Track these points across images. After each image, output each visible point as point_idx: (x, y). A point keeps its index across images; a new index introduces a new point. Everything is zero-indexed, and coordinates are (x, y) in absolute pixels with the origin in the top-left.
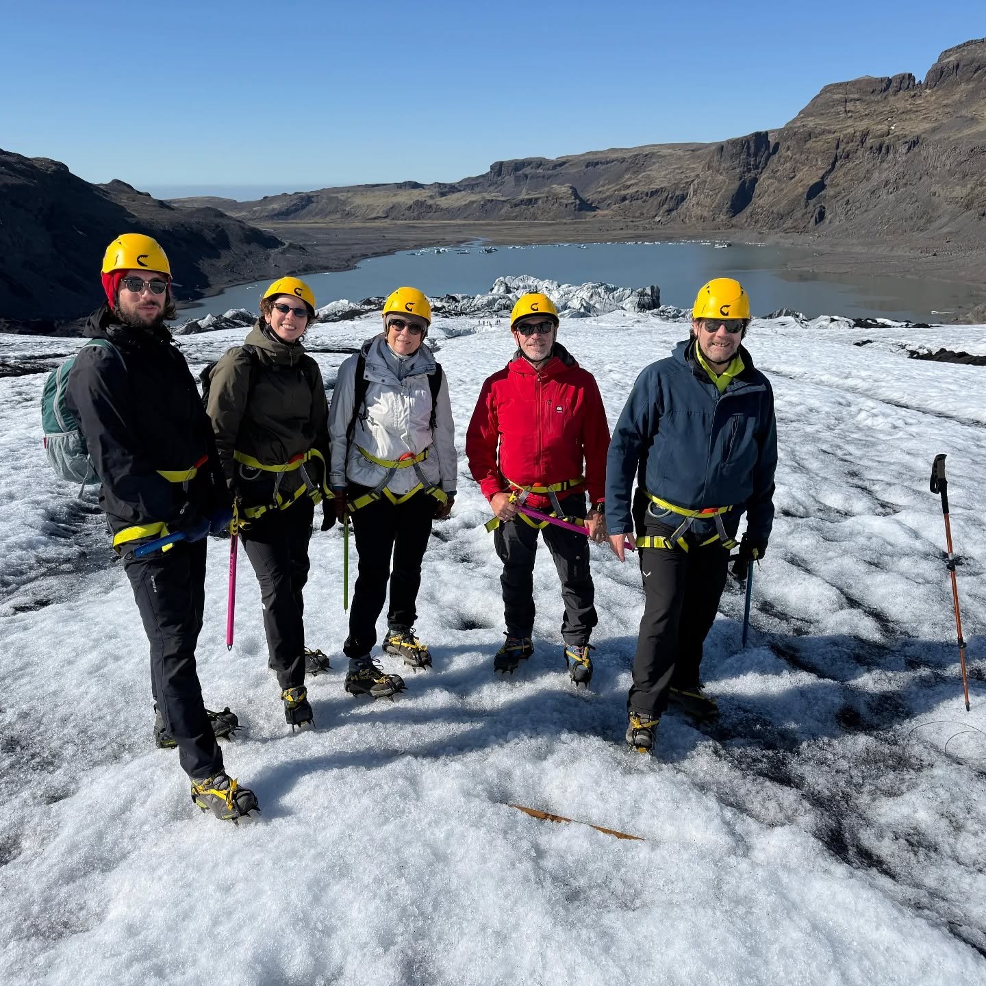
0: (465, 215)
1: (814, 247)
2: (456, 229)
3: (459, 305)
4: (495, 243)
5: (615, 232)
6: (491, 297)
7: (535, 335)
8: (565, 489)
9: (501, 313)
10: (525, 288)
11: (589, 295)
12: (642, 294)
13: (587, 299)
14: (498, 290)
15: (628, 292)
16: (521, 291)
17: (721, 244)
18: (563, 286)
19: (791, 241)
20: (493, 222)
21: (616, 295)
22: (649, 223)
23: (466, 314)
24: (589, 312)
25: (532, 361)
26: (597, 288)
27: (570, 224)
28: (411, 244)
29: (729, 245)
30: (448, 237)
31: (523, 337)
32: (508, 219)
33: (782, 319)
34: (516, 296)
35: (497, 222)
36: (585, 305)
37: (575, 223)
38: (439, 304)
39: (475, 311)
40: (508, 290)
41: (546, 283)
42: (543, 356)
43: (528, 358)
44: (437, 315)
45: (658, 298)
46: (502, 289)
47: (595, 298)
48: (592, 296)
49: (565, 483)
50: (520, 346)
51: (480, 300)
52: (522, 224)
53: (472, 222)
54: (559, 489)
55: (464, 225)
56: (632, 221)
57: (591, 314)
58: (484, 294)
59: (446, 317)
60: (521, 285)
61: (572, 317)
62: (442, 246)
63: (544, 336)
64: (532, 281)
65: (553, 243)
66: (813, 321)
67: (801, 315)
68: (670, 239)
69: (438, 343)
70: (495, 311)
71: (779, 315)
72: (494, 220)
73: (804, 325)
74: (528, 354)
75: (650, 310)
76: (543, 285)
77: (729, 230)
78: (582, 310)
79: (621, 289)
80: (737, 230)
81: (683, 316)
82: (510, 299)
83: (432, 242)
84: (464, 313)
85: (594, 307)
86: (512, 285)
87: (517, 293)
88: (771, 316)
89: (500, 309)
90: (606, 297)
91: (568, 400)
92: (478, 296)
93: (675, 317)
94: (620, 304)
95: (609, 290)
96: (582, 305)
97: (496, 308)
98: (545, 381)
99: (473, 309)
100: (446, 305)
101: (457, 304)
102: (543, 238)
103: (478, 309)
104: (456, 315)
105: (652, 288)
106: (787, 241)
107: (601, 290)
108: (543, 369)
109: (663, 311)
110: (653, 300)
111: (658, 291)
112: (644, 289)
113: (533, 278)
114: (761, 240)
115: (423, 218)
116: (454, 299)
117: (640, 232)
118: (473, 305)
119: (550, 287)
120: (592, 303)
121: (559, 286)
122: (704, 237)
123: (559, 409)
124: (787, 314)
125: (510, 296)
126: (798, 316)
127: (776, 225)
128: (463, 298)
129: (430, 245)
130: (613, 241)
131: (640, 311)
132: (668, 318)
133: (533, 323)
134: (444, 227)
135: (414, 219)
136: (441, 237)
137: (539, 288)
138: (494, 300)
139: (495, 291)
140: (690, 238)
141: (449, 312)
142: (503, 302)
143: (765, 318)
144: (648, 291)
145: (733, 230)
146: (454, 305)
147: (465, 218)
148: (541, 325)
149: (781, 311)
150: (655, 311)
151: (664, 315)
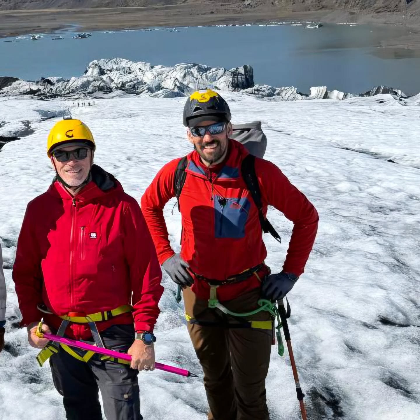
0: (60, 4)
1: (407, 25)
2: (51, 17)
3: (54, 88)
4: (87, 29)
5: (205, 16)
6: (85, 80)
7: (71, 163)
8: (106, 318)
9: (95, 94)
10: (118, 69)
11: (182, 75)
12: (235, 74)
13: (180, 79)
14: (93, 72)
15: (221, 72)
16: (114, 73)
17: (312, 25)
18: (157, 67)
19: (383, 20)
20: (87, 9)
21: (209, 75)
22: (239, 6)
23: (61, 96)
24: (183, 91)
25: (70, 187)
26: (190, 68)
27: (161, 9)
28: (8, 32)
29: (320, 26)
30: (43, 25)
31: (59, 164)
32: (101, 6)
33: (380, 96)
34: (110, 78)
35: (90, 9)
36: (178, 85)
37: (166, 8)
38: (34, 87)
39: (70, 93)
40: (102, 72)
41: (140, 65)
42: (81, 182)
43: (64, 184)
44: (32, 98)
45: (252, 77)
46: (96, 71)
47: (189, 78)
48: (185, 76)
49: (105, 313)
50: (57, 172)
51: (75, 82)
52: (114, 10)
53: (66, 10)
54: (100, 319)
55: (58, 13)
56: (222, 5)
57: (185, 94)
58: (78, 76)
59: (42, 99)
60: (115, 67)
61: (165, 97)
62: (38, 33)
63: (81, 162)
64: (125, 63)
65: (145, 27)
66: (412, 98)
67: (399, 92)
68: (260, 21)
69: (33, 126)
70: (89, 93)
71: (377, 92)
72: (87, 7)
73: (402, 102)
74: (65, 180)
75: (244, 88)
76: (136, 66)
77: (319, 11)
78: (176, 90)
79: (214, 69)
80: (327, 11)
81: (279, 94)
82: (104, 81)
83: (28, 29)
84: (59, 95)
85: (188, 87)
86: (106, 66)
87: (111, 74)
88: (368, 94)
89: (95, 91)
90: (199, 77)
91: (104, 227)
92: (73, 78)
93: (270, 95)
94: (214, 84)
95: (201, 70)
96: (176, 85)
97: (90, 89)
98: (80, 205)
99: (68, 91)
100: (41, 88)
101: (52, 87)
102: (135, 24)
103: (73, 91)
104: (51, 97)
105: (245, 68)
106: (380, 20)
107: (194, 70)
108: (79, 193)
109: (257, 90)
110: (247, 79)
111: (252, 70)
112: (237, 69)
113: (126, 61)
114: (352, 20)
115: (19, 8)
116: (50, 82)
117: (231, 15)
118: (67, 87)
119: (143, 68)
120: (185, 83)
121: (152, 67)
122: (295, 19)
123: (93, 235)
124: (385, 91)
125: (104, 77)
126: (396, 94)
127: (366, 5)
128: (58, 81)
129: (27, 33)
130: (204, 24)
131: (234, 90)
132: (263, 96)
133: (68, 149)
134: (40, 15)
135: (10, 9)
136: (36, 24)
137: (132, 70)
138: (88, 83)
139: (89, 73)
140: (281, 19)
141: (43, 94)
142: (97, 84)
143: (362, 95)
144: (241, 70)
145: (323, 11)
146: (49, 87)
147: (60, 7)
148: (78, 151)
149: (379, 88)
150: (249, 90)
151: (258, 94)
